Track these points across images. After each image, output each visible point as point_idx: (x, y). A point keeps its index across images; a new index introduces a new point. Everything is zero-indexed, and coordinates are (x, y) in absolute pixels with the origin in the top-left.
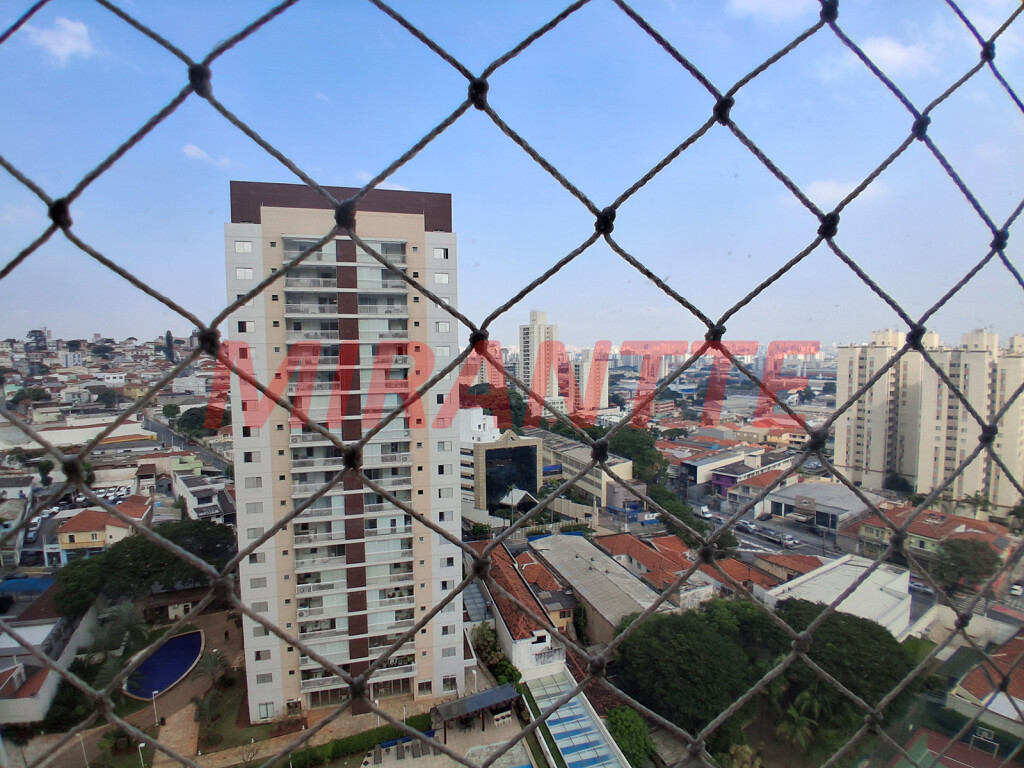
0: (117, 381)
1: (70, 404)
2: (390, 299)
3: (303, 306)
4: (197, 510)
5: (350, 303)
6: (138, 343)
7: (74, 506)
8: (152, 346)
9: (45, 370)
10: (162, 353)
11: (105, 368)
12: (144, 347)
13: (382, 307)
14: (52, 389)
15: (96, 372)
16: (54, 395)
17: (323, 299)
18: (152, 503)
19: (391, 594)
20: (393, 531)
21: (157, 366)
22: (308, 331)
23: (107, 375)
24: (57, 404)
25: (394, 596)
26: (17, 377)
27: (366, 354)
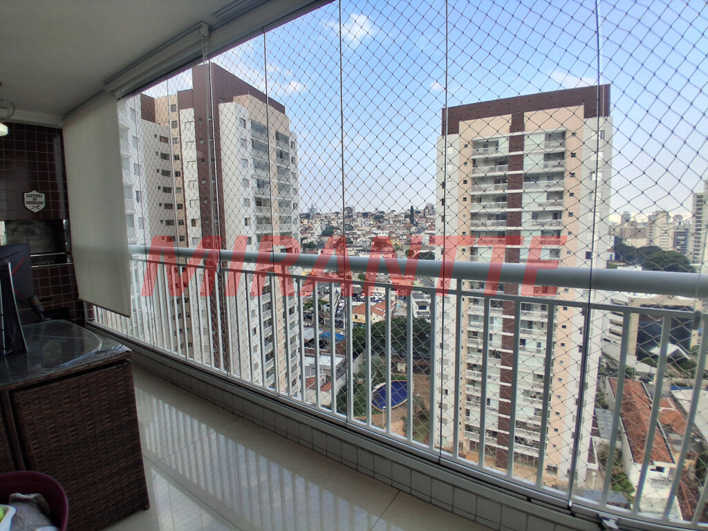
0: (385, 235)
1: (361, 247)
2: (550, 176)
3: (484, 186)
4: (418, 313)
5: (516, 182)
6: (396, 213)
7: (358, 301)
8: (403, 215)
9: (351, 228)
10: (408, 219)
11: (379, 228)
12: (400, 216)
13: (543, 183)
14: (354, 238)
15: (375, 230)
16: (354, 242)
17: (497, 180)
18: (395, 305)
19: (533, 395)
20: (539, 351)
21: (404, 227)
22: (486, 203)
23: (379, 231)
24: (356, 246)
25: (535, 397)
26: (339, 231)
27: (526, 218)
